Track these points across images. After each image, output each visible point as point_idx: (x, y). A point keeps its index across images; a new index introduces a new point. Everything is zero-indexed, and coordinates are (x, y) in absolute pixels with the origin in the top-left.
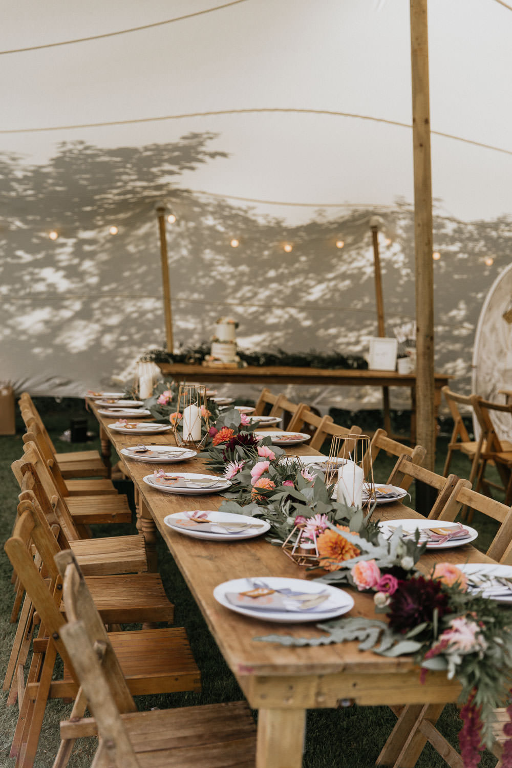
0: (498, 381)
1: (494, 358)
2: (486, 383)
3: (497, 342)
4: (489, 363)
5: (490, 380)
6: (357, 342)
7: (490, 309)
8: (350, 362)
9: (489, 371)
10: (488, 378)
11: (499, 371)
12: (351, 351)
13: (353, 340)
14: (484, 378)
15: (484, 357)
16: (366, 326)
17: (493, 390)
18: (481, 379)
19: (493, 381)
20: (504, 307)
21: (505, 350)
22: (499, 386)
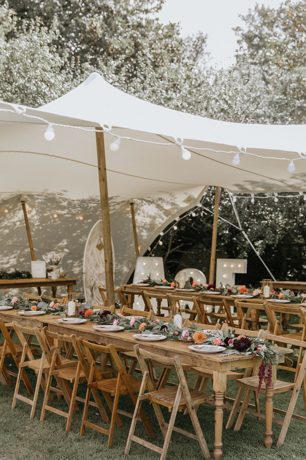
0: (96, 280)
1: (94, 268)
2: (90, 281)
3: (95, 260)
4: (91, 271)
5: (93, 279)
6: (8, 262)
7: (90, 243)
9: (92, 275)
10: (91, 279)
11: (96, 274)
12: (4, 267)
13: (5, 261)
14: (90, 278)
15: (89, 268)
16: (13, 254)
17: (94, 285)
18: (88, 279)
19: (94, 280)
20: (96, 242)
21: (99, 264)
22: (97, 282)
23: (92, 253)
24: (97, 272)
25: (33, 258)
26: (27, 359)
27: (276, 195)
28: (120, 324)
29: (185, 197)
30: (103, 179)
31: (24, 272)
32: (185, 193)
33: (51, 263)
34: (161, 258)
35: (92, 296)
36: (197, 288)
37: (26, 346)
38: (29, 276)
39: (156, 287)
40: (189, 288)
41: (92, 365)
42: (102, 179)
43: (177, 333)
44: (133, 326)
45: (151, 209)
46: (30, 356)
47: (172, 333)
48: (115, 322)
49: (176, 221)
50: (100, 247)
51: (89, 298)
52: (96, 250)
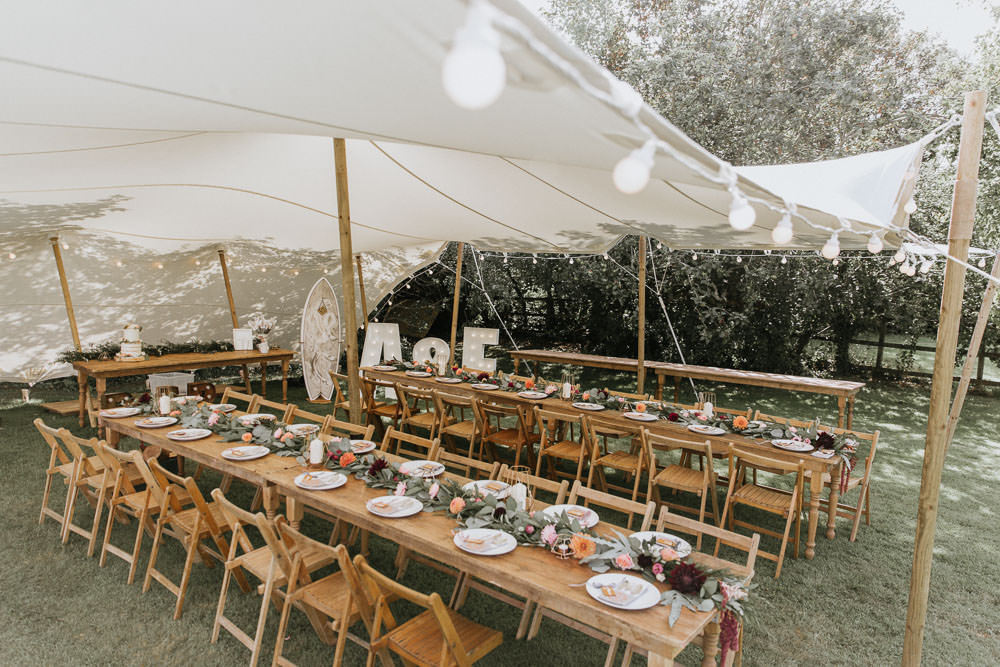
7: (309, 306)
8: (222, 347)
22: (319, 354)
23: (313, 319)
24: (319, 341)
25: (236, 325)
26: (240, 551)
27: (536, 256)
28: (410, 492)
29: (418, 253)
30: (345, 232)
31: (224, 344)
32: (418, 249)
33: (260, 331)
34: (397, 325)
35: (313, 370)
36: (463, 376)
37: (238, 531)
38: (231, 348)
39: (408, 372)
40: (452, 376)
41: (379, 605)
42: (343, 232)
43: (531, 529)
44: (436, 498)
45: (377, 265)
46: (246, 544)
47: (522, 529)
48: (401, 486)
49: (408, 279)
50: (322, 311)
51: (309, 374)
52: (317, 315)
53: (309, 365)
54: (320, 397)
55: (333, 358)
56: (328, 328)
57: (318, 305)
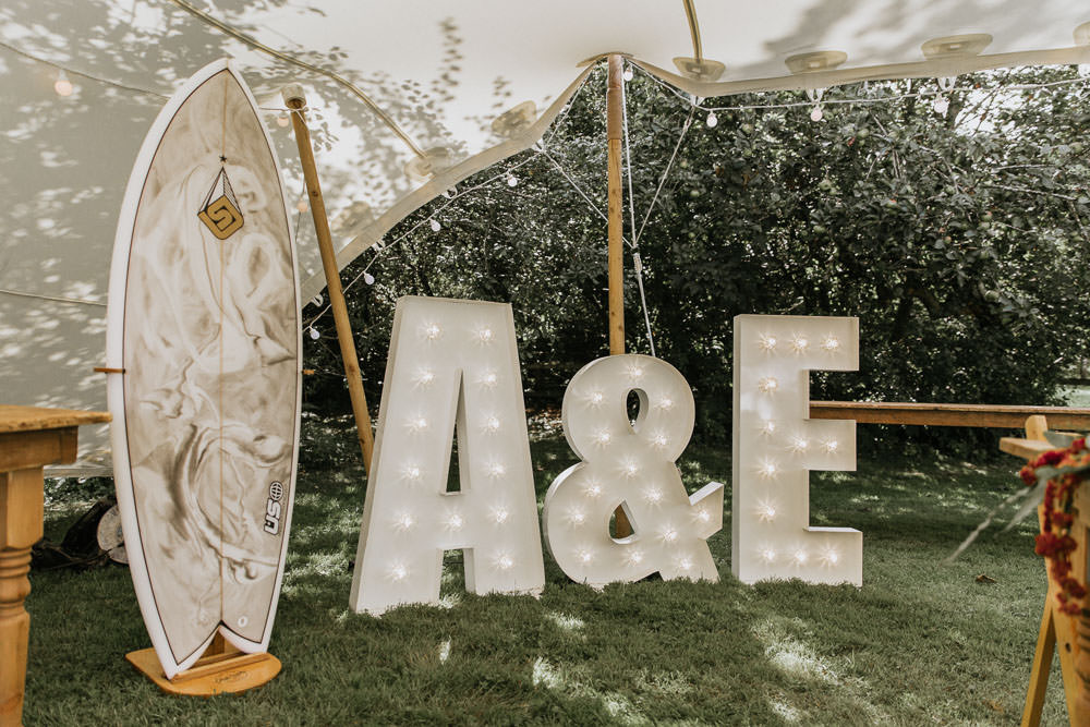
0: (203, 412)
1: (183, 341)
3: (188, 291)
5: (178, 411)
9: (172, 385)
11: (202, 379)
14: (156, 406)
17: (186, 445)
19: (187, 413)
21: (215, 318)
22: (208, 425)
23: (174, 250)
24: (207, 364)
35: (178, 512)
49: (439, 200)
50: (222, 217)
51: (159, 532)
52: (196, 235)
53: (154, 486)
54: (217, 646)
55: (273, 446)
56: (250, 307)
57: (201, 187)
